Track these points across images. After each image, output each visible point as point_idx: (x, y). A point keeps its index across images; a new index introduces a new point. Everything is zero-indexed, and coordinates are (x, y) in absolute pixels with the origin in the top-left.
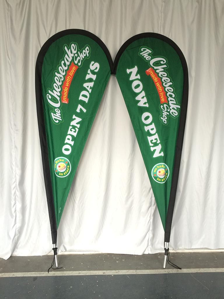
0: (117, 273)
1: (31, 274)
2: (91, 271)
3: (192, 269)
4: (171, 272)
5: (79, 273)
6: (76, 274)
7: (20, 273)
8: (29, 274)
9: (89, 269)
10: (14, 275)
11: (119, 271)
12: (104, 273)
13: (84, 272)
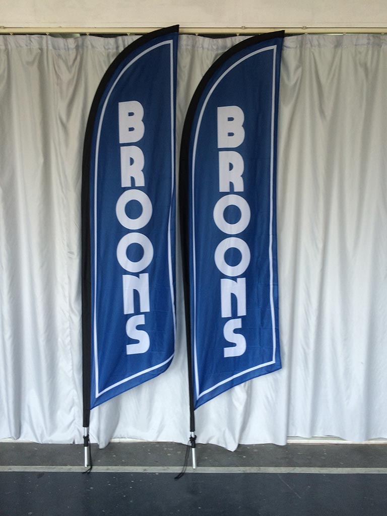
0: (164, 470)
1: (36, 468)
2: (127, 467)
3: (282, 468)
4: (248, 472)
5: (107, 469)
6: (103, 470)
7: (20, 467)
8: (34, 468)
9: (123, 464)
10: (10, 469)
11: (169, 467)
12: (145, 470)
13: (114, 467)
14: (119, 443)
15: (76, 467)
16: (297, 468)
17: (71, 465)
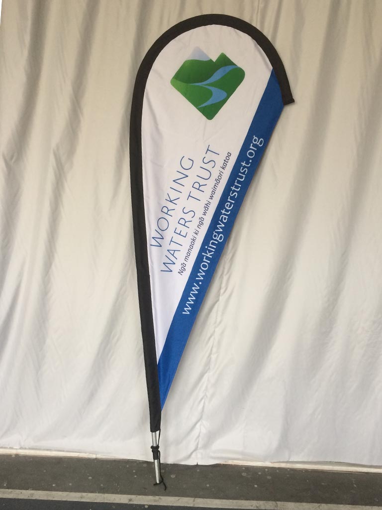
2: (106, 495)
3: (304, 504)
9: (103, 491)
11: (162, 497)
12: (130, 500)
13: (91, 495)
14: (96, 459)
15: (40, 492)
16: (323, 505)
17: (32, 490)
